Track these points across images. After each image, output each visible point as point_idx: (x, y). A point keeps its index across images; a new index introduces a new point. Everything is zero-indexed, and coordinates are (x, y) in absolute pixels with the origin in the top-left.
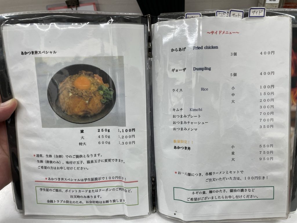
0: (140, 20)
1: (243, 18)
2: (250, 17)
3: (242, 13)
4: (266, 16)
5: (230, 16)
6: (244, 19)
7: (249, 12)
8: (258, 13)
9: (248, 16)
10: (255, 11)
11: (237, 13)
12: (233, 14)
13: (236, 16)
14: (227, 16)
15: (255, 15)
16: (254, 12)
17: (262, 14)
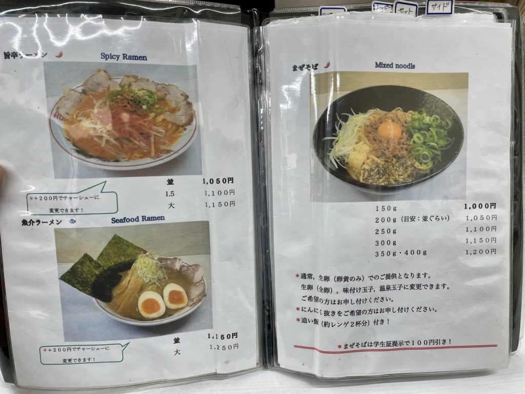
0: (240, 18)
1: (416, 16)
2: (428, 14)
3: (415, 7)
4: (455, 13)
5: (396, 12)
6: (418, 17)
7: (426, 7)
8: (441, 7)
9: (424, 13)
10: (436, 5)
11: (406, 8)
12: (401, 9)
13: (406, 12)
14: (391, 11)
15: (437, 11)
16: (434, 6)
17: (448, 10)
